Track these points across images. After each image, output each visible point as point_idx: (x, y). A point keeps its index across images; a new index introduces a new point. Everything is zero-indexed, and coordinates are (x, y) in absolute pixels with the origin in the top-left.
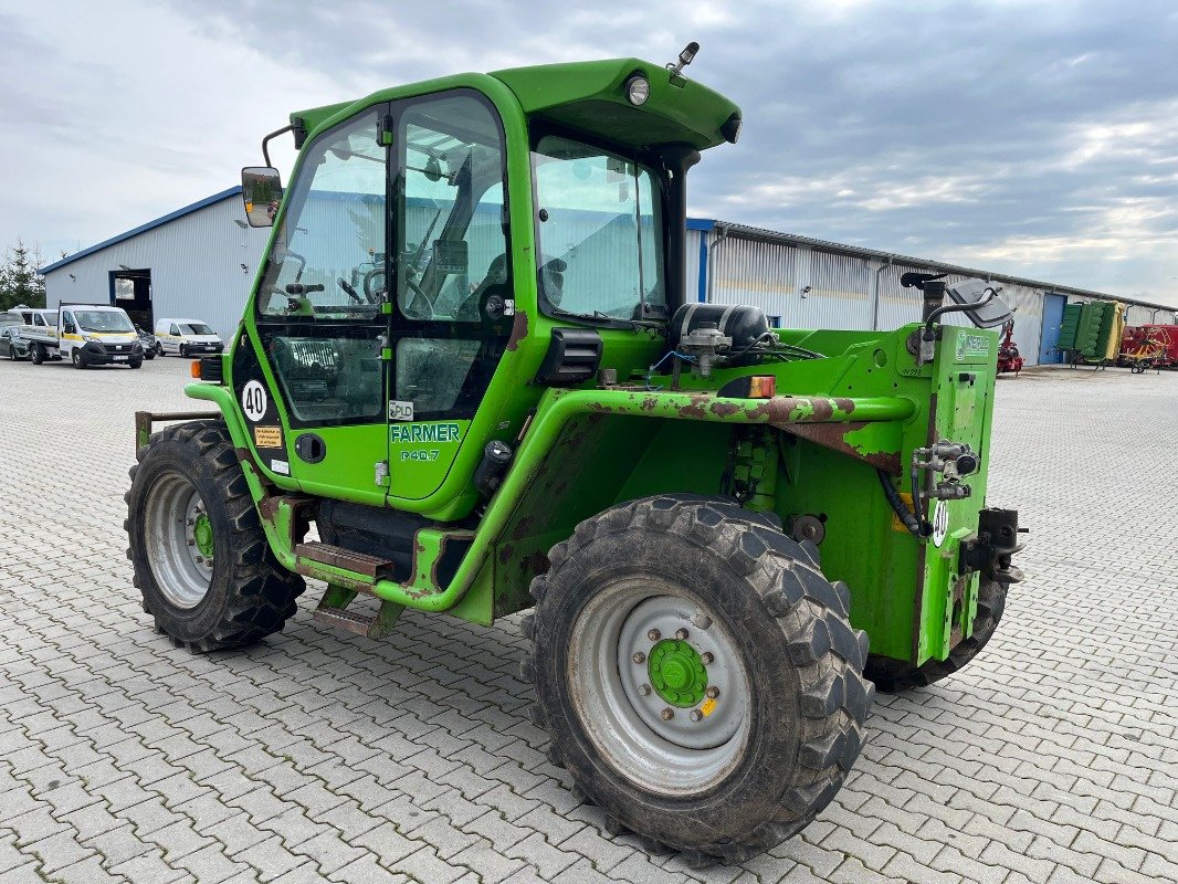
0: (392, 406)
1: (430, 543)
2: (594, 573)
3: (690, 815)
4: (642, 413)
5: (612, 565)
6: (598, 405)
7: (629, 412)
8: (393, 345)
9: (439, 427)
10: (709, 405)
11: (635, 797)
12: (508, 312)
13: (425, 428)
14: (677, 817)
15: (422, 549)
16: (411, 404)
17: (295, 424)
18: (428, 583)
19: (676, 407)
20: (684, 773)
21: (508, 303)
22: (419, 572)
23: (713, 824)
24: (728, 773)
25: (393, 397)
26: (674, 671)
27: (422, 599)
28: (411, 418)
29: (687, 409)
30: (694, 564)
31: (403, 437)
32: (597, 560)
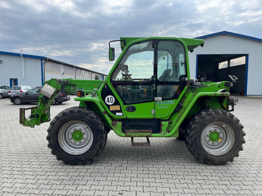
0: (156, 98)
1: (165, 124)
2: (207, 123)
3: (226, 157)
4: (214, 96)
5: (210, 121)
6: (206, 95)
7: (211, 96)
8: (156, 87)
9: (169, 101)
10: (225, 94)
11: (215, 157)
12: (186, 80)
13: (165, 102)
14: (223, 158)
15: (163, 125)
16: (161, 98)
17: (125, 104)
18: (165, 132)
19: (220, 94)
20: (221, 151)
21: (186, 78)
22: (163, 130)
23: (230, 157)
24: (230, 149)
25: (156, 96)
26: (215, 136)
27: (165, 135)
28: (161, 100)
29: (222, 94)
30: (226, 118)
31: (159, 104)
32: (207, 120)
